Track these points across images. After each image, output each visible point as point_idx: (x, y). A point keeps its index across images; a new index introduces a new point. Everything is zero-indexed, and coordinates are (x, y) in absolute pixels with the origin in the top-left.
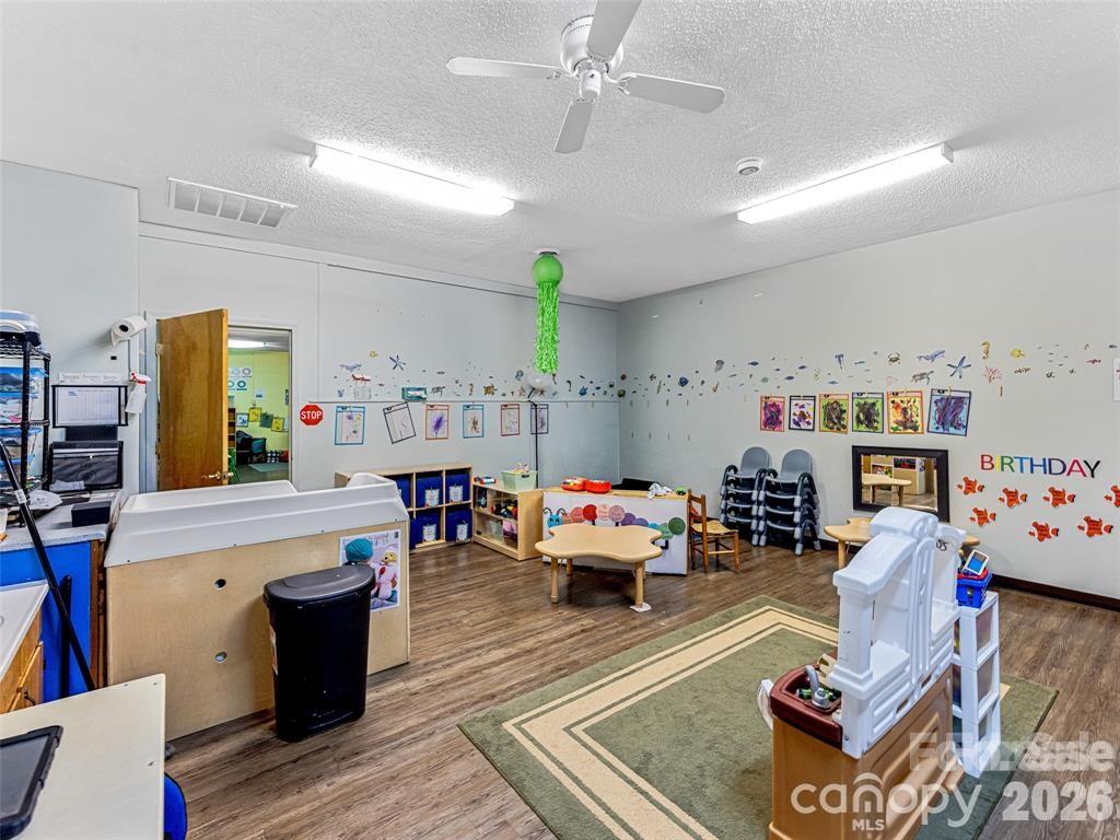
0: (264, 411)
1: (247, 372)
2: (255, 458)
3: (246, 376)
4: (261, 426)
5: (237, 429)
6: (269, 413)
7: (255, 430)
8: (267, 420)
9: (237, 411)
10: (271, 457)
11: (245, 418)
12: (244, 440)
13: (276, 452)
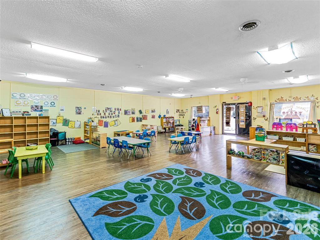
0: (64, 118)
1: (55, 97)
2: (60, 143)
3: (55, 99)
4: (63, 125)
5: (50, 127)
6: (67, 118)
7: (60, 128)
8: (66, 122)
9: (50, 118)
10: (69, 141)
11: (55, 121)
12: (54, 133)
13: (71, 139)
